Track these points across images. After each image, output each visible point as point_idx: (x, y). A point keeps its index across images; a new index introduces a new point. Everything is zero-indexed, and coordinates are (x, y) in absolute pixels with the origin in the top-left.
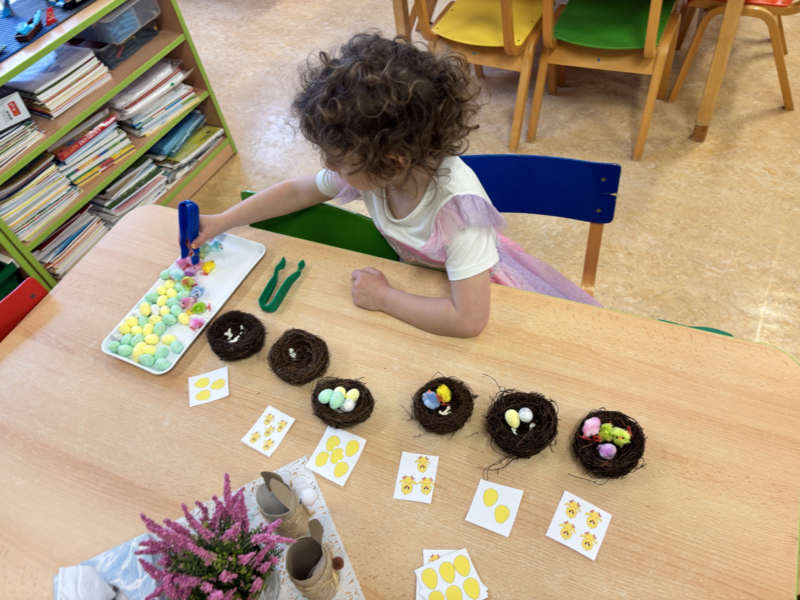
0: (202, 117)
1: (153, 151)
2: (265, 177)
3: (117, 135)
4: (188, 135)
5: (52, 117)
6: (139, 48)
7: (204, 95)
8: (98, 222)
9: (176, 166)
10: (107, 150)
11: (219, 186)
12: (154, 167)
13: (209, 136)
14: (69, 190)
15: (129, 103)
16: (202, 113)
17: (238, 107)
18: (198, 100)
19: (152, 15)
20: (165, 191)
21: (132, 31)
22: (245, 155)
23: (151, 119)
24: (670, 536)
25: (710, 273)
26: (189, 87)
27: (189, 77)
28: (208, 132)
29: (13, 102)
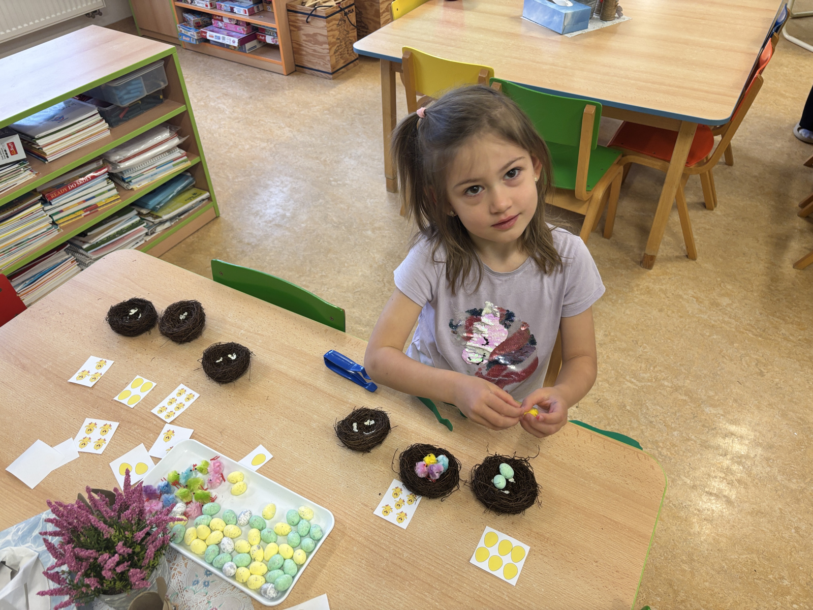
0: (191, 179)
1: (138, 204)
2: (240, 242)
3: (106, 184)
4: (174, 194)
5: (47, 161)
6: (143, 113)
7: (196, 160)
8: (72, 262)
9: (157, 220)
10: (94, 197)
11: (196, 244)
12: (138, 219)
13: (194, 198)
14: (50, 228)
15: (123, 158)
16: (192, 176)
17: (229, 175)
18: (189, 164)
19: (159, 85)
20: (143, 242)
21: (137, 97)
22: (226, 219)
23: (142, 174)
24: (517, 604)
25: (629, 384)
26: (183, 151)
27: (184, 142)
28: (194, 194)
29: (13, 143)
